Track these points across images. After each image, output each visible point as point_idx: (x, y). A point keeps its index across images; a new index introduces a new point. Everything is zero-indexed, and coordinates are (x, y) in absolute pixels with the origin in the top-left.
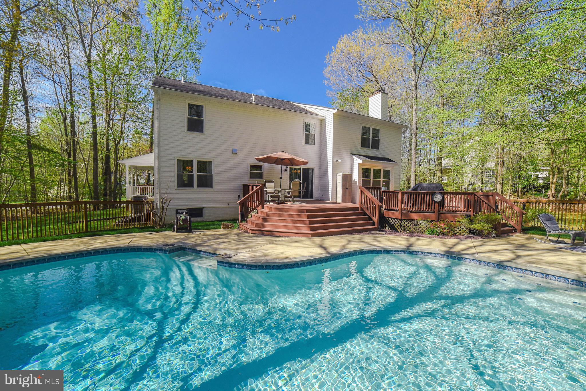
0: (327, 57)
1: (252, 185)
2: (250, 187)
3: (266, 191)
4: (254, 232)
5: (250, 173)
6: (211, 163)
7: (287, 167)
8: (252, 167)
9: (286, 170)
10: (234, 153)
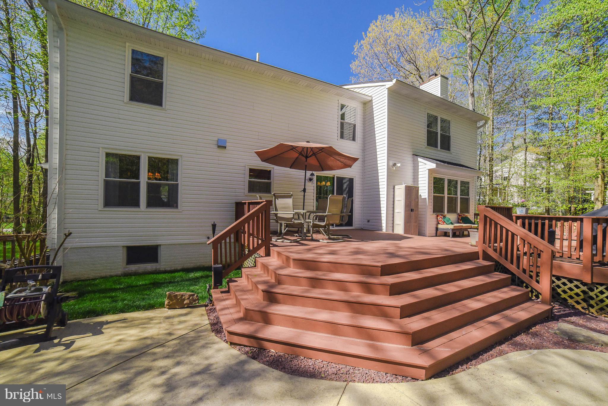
0: (356, 47)
1: (250, 204)
2: (246, 207)
3: (276, 215)
4: (236, 339)
5: (250, 182)
6: (175, 162)
7: (312, 175)
8: (254, 173)
9: (311, 180)
10: (222, 146)
